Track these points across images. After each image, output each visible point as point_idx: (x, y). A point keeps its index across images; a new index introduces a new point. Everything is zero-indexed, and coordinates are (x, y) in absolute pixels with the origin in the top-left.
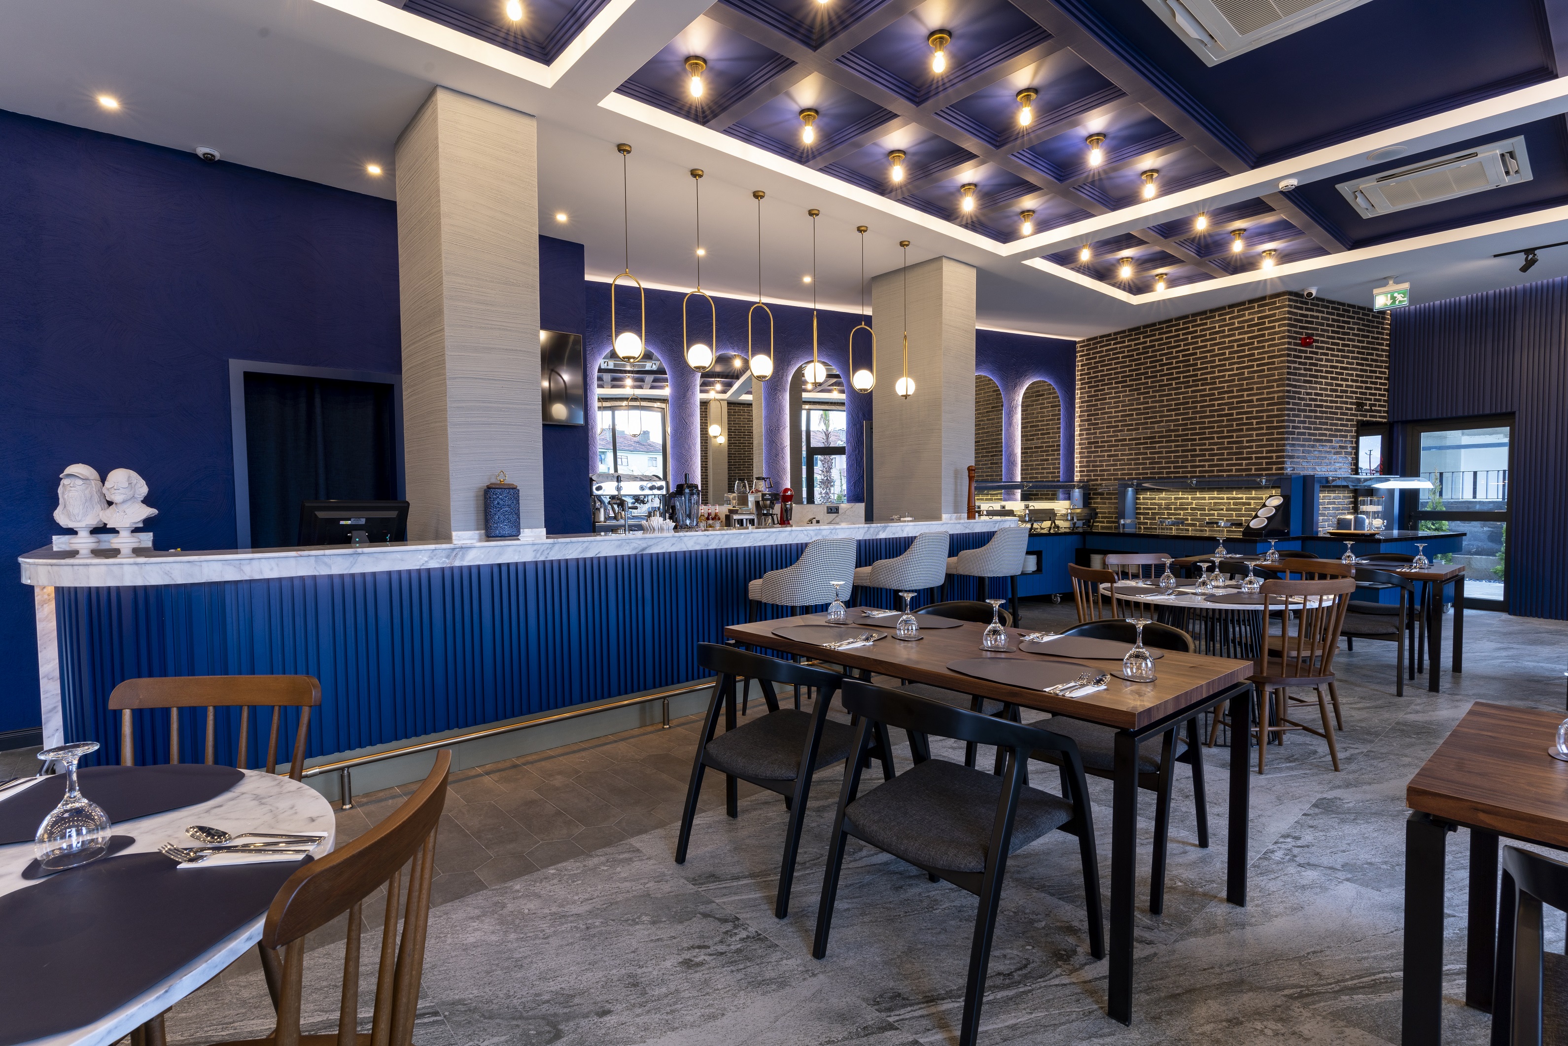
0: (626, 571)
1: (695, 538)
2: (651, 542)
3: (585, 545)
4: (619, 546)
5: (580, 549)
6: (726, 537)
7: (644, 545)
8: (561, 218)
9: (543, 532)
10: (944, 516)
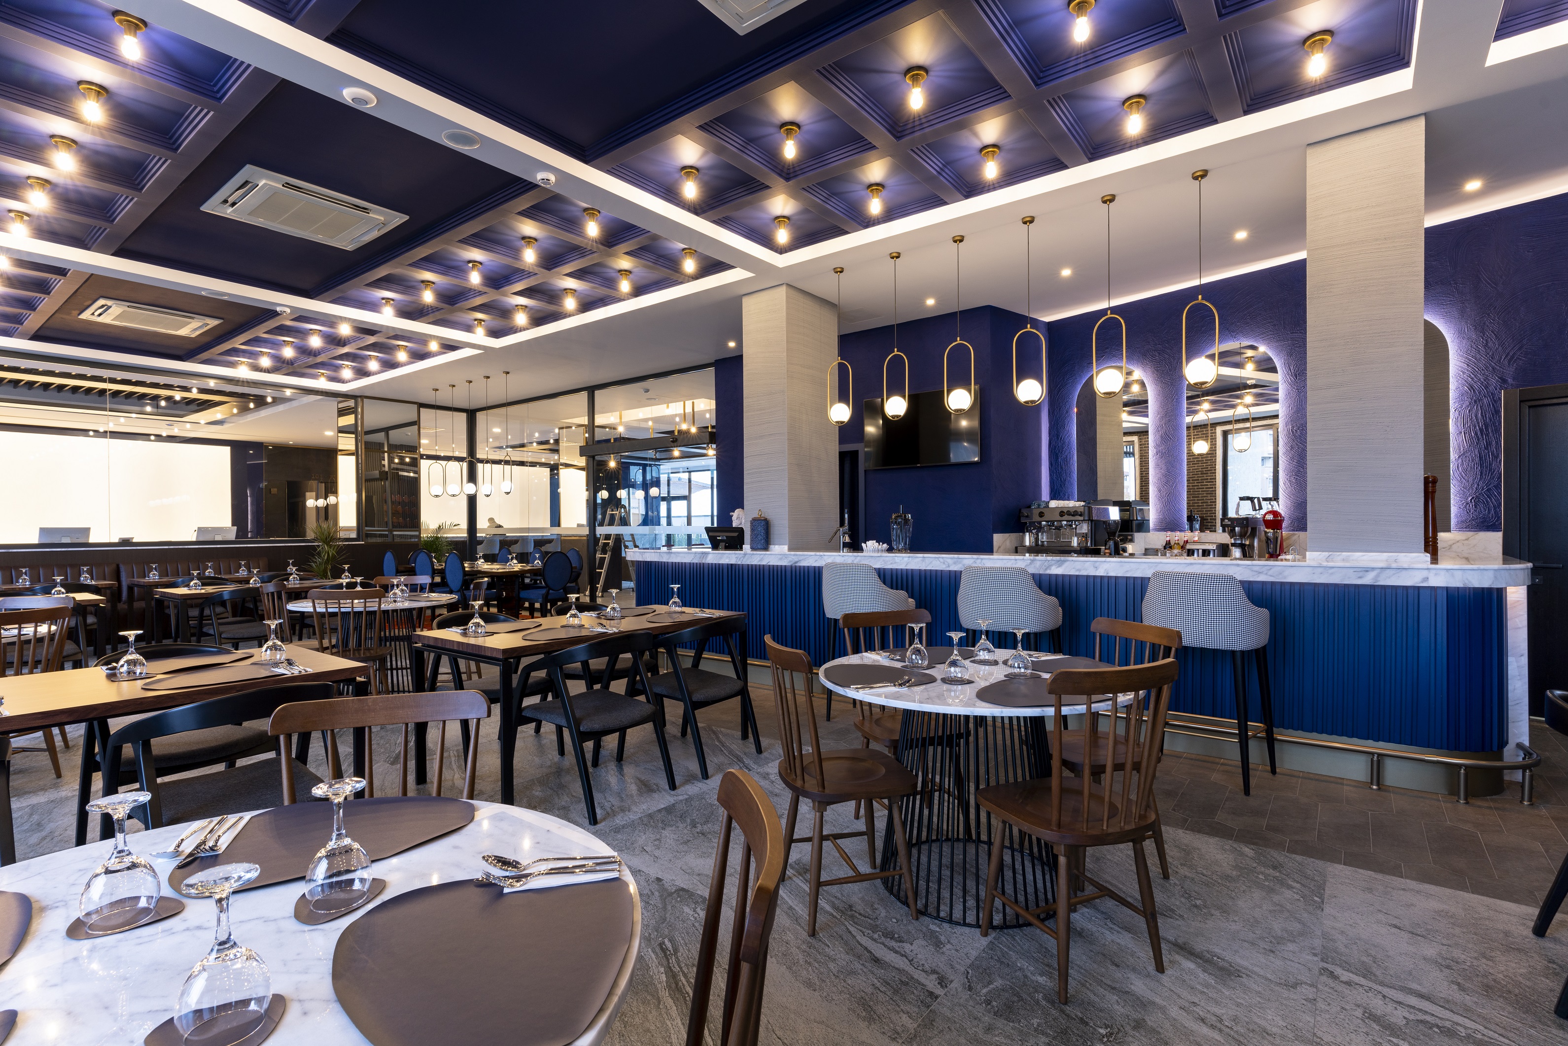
0: (798, 577)
1: (833, 557)
2: (801, 558)
3: (762, 556)
4: (781, 559)
5: (758, 559)
6: (859, 558)
7: (796, 560)
8: (930, 302)
9: (786, 547)
10: (1308, 554)
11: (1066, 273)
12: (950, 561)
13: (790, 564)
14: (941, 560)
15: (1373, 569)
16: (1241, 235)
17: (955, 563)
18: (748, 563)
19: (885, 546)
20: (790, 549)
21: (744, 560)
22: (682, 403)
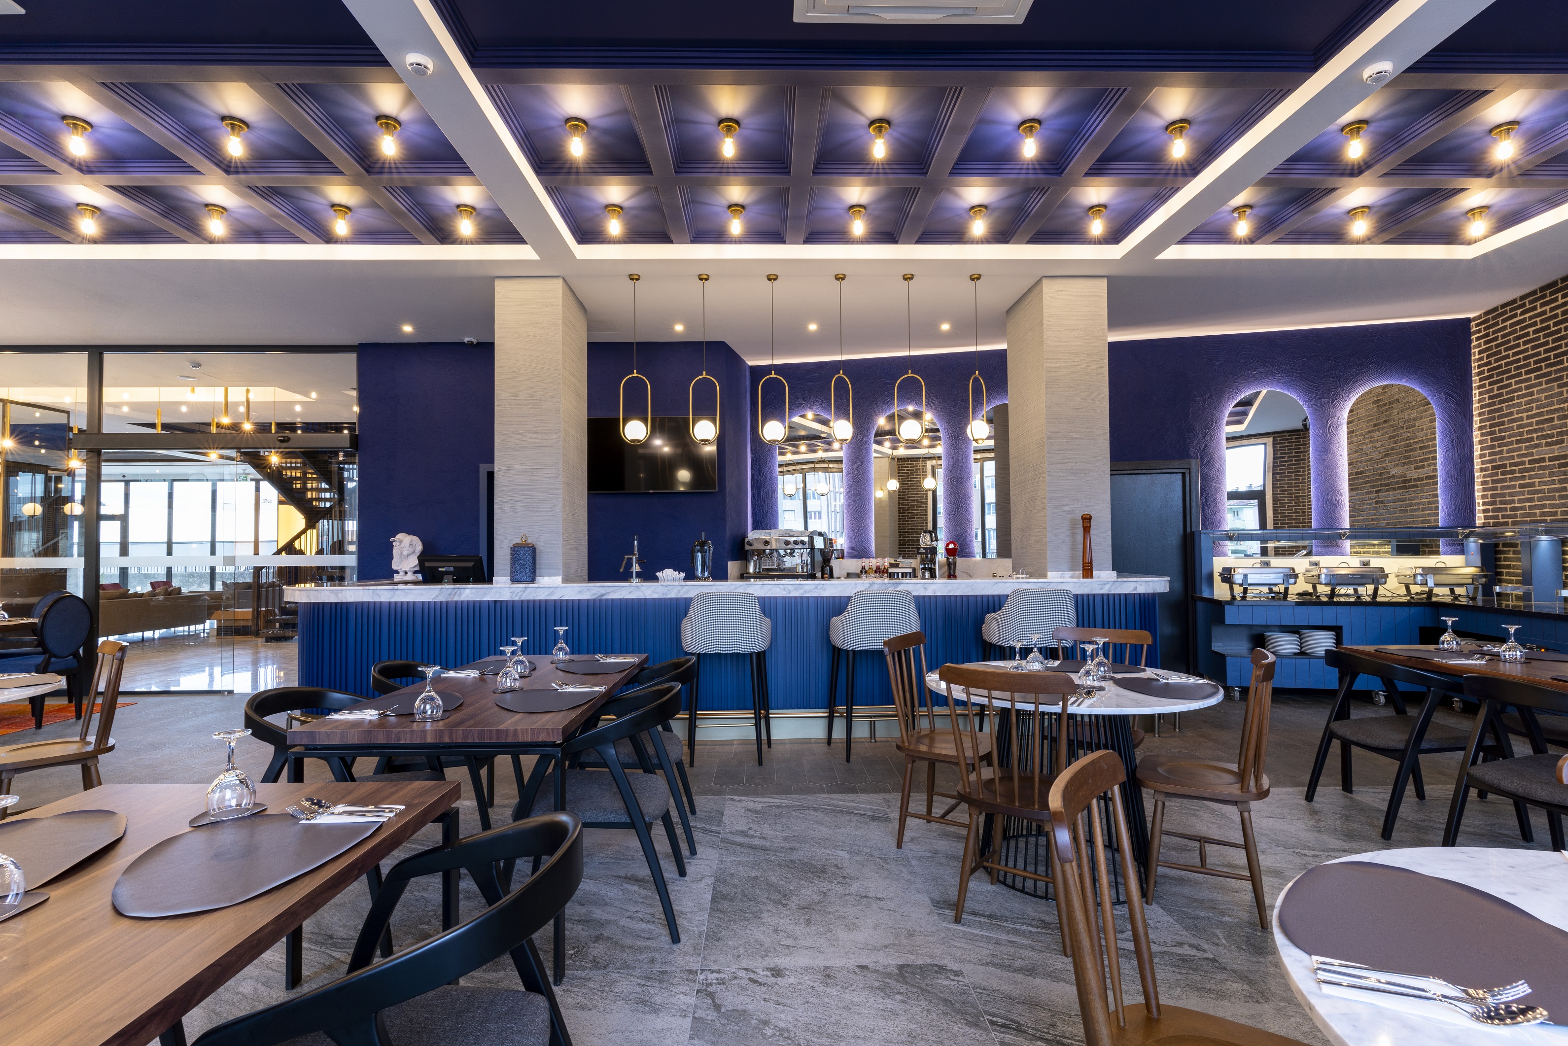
8: (679, 328)
9: (560, 579)
10: (1049, 574)
11: (813, 327)
12: (791, 588)
13: (593, 597)
14: (782, 587)
15: (1108, 582)
16: (945, 327)
17: (796, 589)
18: (531, 598)
19: (683, 575)
20: (565, 581)
21: (525, 594)
22: (222, 389)
